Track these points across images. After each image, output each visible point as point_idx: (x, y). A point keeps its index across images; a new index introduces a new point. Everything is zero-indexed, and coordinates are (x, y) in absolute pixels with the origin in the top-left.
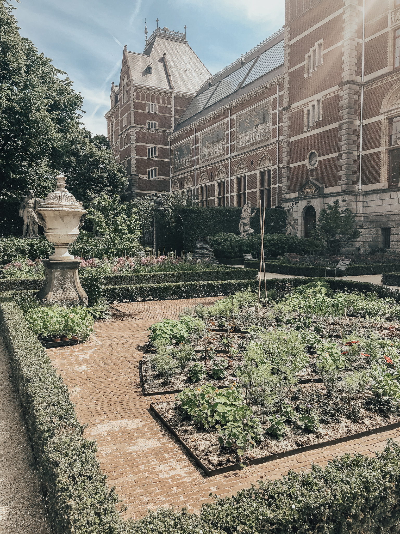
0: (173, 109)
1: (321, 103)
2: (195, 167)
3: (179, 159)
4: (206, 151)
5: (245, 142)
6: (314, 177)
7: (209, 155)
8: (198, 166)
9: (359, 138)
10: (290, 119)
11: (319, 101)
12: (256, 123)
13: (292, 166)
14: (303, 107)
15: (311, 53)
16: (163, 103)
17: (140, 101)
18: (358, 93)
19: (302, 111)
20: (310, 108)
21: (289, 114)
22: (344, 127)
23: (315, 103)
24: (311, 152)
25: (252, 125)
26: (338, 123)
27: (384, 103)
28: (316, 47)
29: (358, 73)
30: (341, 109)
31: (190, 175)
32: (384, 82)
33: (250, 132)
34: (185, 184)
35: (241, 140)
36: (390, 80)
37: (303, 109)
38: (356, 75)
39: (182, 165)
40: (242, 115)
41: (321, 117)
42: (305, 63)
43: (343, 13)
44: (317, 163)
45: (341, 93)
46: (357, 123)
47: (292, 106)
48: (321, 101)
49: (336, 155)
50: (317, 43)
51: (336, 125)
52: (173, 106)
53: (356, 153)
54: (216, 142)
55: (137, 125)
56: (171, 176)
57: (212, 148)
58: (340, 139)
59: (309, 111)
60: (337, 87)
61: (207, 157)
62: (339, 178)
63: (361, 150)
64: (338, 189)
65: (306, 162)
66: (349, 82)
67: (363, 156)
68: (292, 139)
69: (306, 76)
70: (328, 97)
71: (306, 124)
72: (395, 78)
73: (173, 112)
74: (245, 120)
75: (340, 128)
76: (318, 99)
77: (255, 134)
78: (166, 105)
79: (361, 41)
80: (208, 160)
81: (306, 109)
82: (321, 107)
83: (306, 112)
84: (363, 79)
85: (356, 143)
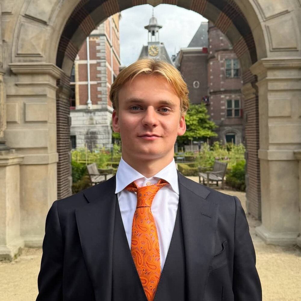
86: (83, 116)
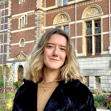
6: (23, 51)
13: (12, 45)
18: (43, 15)
20: (21, 18)
21: (11, 20)
22: (37, 29)
23: (24, 16)
24: (22, 39)
26: (34, 27)
27: (54, 20)
29: (43, 6)
36: (56, 11)
41: (27, 23)
45: (36, 14)
46: (43, 28)
47: (13, 16)
48: (27, 16)
49: (33, 41)
58: (35, 34)
60: (34, 11)
68: (12, 32)
69: (20, 3)
70: (30, 14)
71: (19, 25)
82: (27, 19)
83: (19, 20)
84: (45, 9)
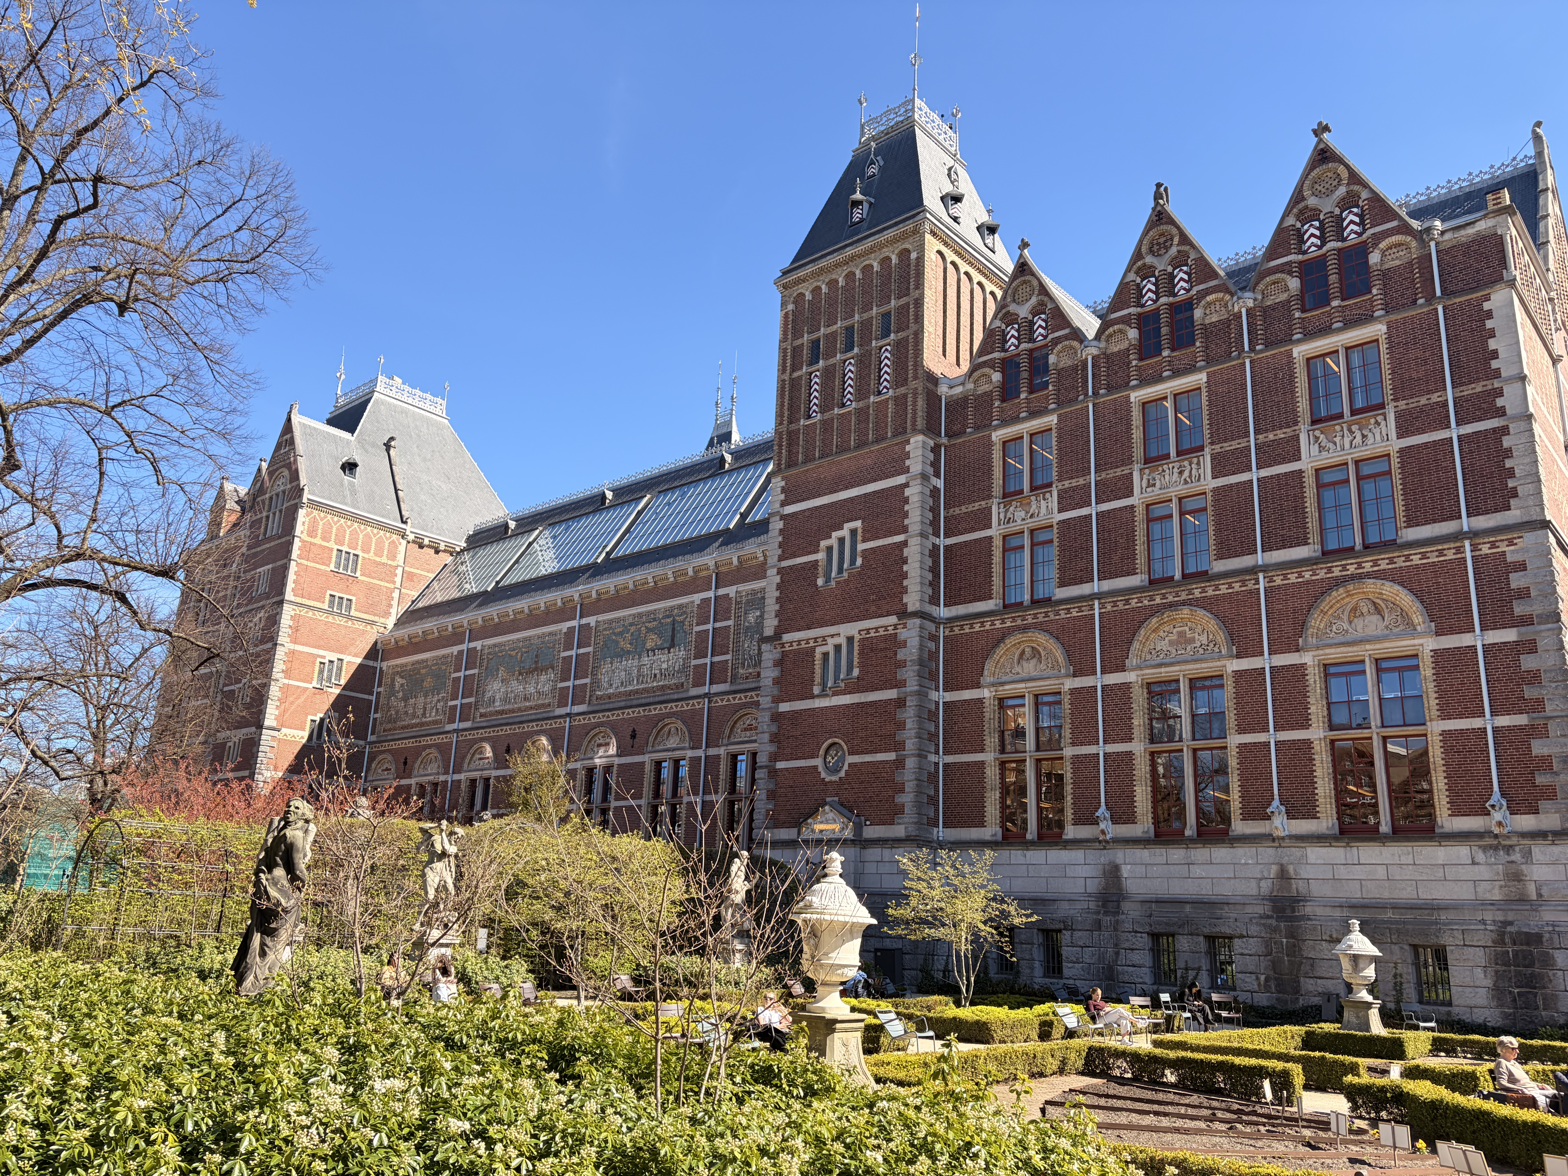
0: (399, 571)
1: (856, 644)
2: (455, 726)
3: (405, 699)
4: (495, 689)
5: (616, 682)
6: (836, 799)
7: (505, 700)
8: (467, 724)
9: (937, 727)
10: (779, 663)
11: (850, 640)
12: (649, 645)
13: (780, 765)
14: (812, 644)
15: (833, 541)
16: (379, 553)
17: (318, 541)
18: (934, 638)
19: (811, 652)
20: (830, 648)
21: (776, 654)
22: (911, 702)
23: (842, 640)
24: (830, 741)
25: (639, 649)
26: (895, 691)
27: (989, 666)
28: (845, 532)
29: (934, 600)
30: (902, 664)
31: (438, 746)
32: (988, 626)
33: (631, 663)
34: (416, 765)
35: (604, 680)
36: (998, 624)
37: (813, 649)
38: (930, 603)
39: (414, 716)
40: (611, 621)
41: (856, 672)
42: (821, 556)
43: (906, 485)
44: (846, 767)
45: (903, 634)
46: (934, 695)
47: (787, 637)
48: (856, 640)
49: (891, 756)
50: (848, 526)
51: (891, 694)
52: (401, 563)
53: (932, 758)
54: (530, 672)
55: (299, 600)
56: (370, 738)
57: (517, 687)
58: (901, 726)
59: (826, 655)
60: (893, 619)
61: (498, 706)
62: (899, 810)
63: (941, 753)
64: (899, 831)
65: (818, 762)
66: (921, 615)
67: (945, 765)
68: (784, 707)
69: (820, 582)
70: (872, 634)
71: (818, 679)
72: (1008, 624)
73: (398, 580)
74: (621, 634)
75: (900, 703)
76: (850, 634)
77: (645, 670)
78: (384, 560)
79: (937, 541)
80: (502, 712)
81: (819, 651)
82: (856, 652)
83: (818, 655)
84: (943, 612)
85: (933, 737)
86: (1474, 863)
